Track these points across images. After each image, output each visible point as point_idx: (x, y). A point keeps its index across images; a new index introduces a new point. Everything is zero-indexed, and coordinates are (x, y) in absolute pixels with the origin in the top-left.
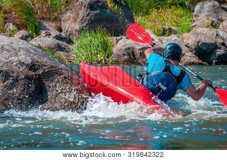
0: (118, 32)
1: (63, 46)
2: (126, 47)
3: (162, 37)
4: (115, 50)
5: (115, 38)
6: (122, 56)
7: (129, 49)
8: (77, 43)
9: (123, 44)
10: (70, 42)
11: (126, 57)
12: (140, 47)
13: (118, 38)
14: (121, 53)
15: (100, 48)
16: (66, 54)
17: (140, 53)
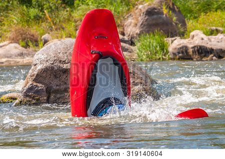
0: (172, 34)
1: (126, 47)
2: (181, 46)
3: (210, 37)
4: (170, 49)
5: (170, 39)
6: (177, 54)
7: (183, 47)
8: (138, 45)
9: (178, 44)
10: (132, 43)
11: (180, 55)
12: (192, 46)
13: (173, 39)
14: (175, 51)
15: (158, 48)
16: (130, 54)
17: (193, 51)
